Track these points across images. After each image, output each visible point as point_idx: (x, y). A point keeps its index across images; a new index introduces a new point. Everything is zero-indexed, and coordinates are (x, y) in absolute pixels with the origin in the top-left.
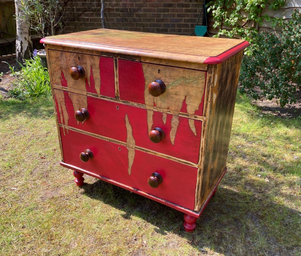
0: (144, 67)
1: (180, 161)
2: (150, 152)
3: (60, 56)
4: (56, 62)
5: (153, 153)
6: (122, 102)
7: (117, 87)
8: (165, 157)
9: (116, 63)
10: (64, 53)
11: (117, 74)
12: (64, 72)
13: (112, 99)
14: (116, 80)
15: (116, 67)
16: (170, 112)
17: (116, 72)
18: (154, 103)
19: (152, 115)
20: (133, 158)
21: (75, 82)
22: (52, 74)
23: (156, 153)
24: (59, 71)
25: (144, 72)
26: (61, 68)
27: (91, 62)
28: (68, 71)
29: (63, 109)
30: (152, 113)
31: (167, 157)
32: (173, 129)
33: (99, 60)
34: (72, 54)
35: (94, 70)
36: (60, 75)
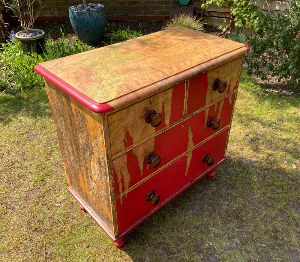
0: (208, 75)
1: (221, 131)
2: (203, 142)
3: (125, 115)
4: (119, 126)
5: (205, 141)
6: (188, 117)
7: (185, 108)
8: (213, 136)
9: (187, 85)
10: (131, 107)
11: (186, 95)
12: (130, 130)
13: (180, 121)
14: (186, 100)
15: (187, 88)
16: (220, 99)
17: (186, 94)
18: (212, 100)
19: (208, 112)
20: (190, 160)
21: (143, 132)
22: (112, 143)
23: (207, 139)
24: (123, 133)
25: (208, 79)
26: (126, 128)
27: (163, 98)
28: (135, 126)
29: (124, 175)
30: (208, 109)
31: (214, 135)
32: (219, 112)
33: (172, 92)
34: (142, 102)
35: (165, 105)
36: (124, 136)
